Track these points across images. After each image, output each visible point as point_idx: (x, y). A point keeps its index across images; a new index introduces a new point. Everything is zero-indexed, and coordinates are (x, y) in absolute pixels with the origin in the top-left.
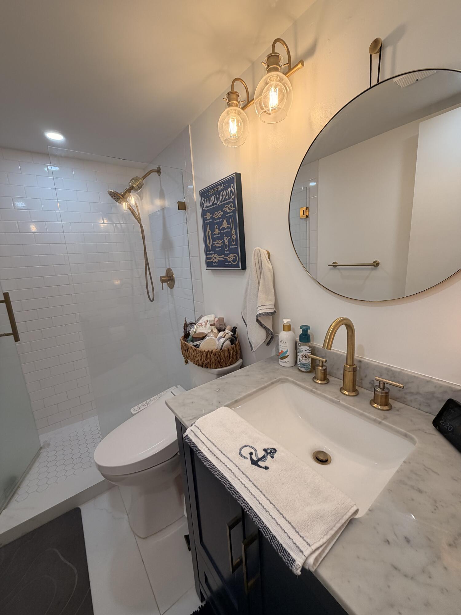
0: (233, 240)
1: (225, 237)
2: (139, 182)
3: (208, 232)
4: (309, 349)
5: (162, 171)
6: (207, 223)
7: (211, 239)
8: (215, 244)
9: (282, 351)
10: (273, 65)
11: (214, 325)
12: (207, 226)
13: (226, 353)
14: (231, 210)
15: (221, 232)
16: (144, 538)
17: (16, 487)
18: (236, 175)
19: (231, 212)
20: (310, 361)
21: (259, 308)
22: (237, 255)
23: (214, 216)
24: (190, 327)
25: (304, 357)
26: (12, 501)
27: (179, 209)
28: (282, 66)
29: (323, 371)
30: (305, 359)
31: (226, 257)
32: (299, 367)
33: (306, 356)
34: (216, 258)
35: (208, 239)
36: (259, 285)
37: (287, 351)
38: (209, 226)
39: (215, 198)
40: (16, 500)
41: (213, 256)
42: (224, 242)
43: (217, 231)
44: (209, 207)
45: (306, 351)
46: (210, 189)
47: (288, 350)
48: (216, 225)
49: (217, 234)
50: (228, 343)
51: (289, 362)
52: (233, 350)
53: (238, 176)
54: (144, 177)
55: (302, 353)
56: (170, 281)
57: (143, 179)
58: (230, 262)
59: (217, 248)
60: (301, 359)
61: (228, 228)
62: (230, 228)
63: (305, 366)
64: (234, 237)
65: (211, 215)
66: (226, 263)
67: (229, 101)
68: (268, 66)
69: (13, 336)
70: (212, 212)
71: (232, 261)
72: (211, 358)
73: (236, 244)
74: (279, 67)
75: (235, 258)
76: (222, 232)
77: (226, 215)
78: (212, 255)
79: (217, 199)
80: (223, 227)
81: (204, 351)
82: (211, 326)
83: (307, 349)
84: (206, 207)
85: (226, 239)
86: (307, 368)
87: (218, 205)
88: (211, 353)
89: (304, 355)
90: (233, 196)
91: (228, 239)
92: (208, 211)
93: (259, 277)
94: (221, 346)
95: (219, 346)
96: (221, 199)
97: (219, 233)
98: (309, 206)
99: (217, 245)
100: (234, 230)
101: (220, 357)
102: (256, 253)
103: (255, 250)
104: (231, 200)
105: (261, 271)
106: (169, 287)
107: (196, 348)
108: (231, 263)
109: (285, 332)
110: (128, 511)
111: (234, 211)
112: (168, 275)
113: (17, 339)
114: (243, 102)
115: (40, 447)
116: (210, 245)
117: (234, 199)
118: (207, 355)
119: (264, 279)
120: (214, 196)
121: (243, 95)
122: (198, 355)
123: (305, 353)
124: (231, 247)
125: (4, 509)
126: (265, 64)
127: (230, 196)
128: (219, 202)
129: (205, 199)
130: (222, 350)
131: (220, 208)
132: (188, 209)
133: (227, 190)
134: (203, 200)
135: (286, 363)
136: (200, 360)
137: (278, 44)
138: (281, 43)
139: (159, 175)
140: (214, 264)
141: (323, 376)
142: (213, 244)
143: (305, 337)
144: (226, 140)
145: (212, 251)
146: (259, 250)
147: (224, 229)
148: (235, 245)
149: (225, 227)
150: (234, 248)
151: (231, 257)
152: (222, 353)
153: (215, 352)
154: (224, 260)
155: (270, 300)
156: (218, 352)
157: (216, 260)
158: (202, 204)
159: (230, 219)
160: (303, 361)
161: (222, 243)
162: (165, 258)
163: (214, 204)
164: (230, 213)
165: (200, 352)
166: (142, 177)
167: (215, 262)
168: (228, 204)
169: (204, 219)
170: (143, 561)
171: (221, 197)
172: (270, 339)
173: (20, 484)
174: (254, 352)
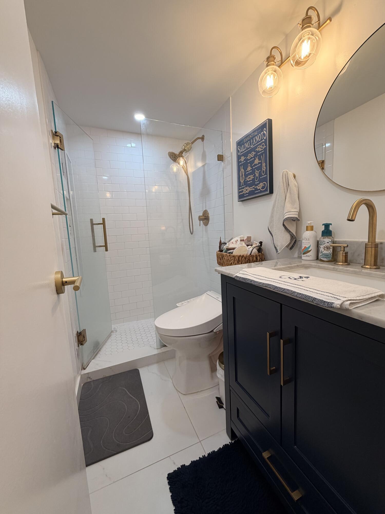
0: (263, 171)
1: (256, 171)
2: (189, 146)
3: (242, 171)
4: (331, 241)
5: (205, 138)
6: (241, 165)
7: (243, 176)
8: (247, 179)
9: (305, 247)
10: (307, 24)
11: (244, 241)
12: (241, 167)
13: (254, 258)
14: (263, 148)
15: (252, 168)
16: (184, 394)
17: (98, 350)
18: (268, 121)
19: (263, 150)
20: (332, 251)
21: (286, 214)
22: (266, 182)
23: (247, 158)
24: (223, 246)
25: (326, 248)
26: (96, 357)
27: (218, 160)
28: (314, 24)
29: (344, 254)
30: (327, 250)
31: (256, 187)
32: (321, 257)
33: (328, 247)
34: (247, 190)
35: (241, 177)
36: (286, 198)
37: (309, 247)
38: (243, 166)
39: (249, 143)
40: (99, 357)
41: (245, 189)
42: (255, 176)
43: (249, 168)
44: (243, 152)
45: (328, 243)
46: (245, 138)
47: (310, 245)
48: (249, 164)
49: (249, 171)
50: (255, 251)
51: (311, 255)
52: (260, 257)
53: (270, 121)
54: (192, 143)
55: (324, 245)
56: (206, 220)
57: (192, 144)
58: (259, 189)
59: (248, 182)
60: (323, 250)
61: (259, 163)
62: (261, 163)
63: (326, 256)
64: (264, 169)
65: (245, 157)
66: (256, 191)
67: (268, 63)
68: (303, 26)
69: (105, 247)
70: (245, 155)
71: (261, 188)
72: (242, 260)
73: (266, 174)
74: (311, 25)
75: (264, 185)
76: (254, 168)
77: (258, 154)
78: (243, 189)
79: (251, 144)
80: (255, 164)
81: (237, 256)
82: (241, 242)
83: (329, 242)
84: (241, 153)
85: (257, 172)
86: (328, 257)
87: (252, 148)
88: (243, 257)
89: (326, 246)
90: (265, 137)
91: (258, 172)
92: (243, 155)
93: (286, 192)
94: (250, 252)
95: (249, 252)
96: (255, 142)
97: (251, 170)
98: (325, 159)
99: (248, 180)
100: (264, 164)
101: (249, 261)
102: (284, 174)
103: (283, 172)
104: (264, 140)
105: (288, 187)
106: (204, 225)
107: (230, 254)
108: (261, 190)
109: (308, 232)
110: (172, 377)
111: (266, 148)
112: (205, 215)
113: (107, 250)
114: (278, 62)
115: (111, 331)
116: (242, 181)
117: (266, 140)
118: (239, 258)
119: (290, 193)
120: (249, 142)
121: (278, 58)
122: (231, 259)
123: (327, 244)
124: (261, 178)
125: (93, 359)
126: (300, 24)
127: (262, 138)
128: (252, 145)
129: (241, 147)
130: (251, 255)
131: (253, 150)
132: (225, 159)
133: (260, 134)
134: (239, 148)
135: (309, 257)
136: (233, 263)
137: (310, 10)
138: (313, 10)
139: (203, 141)
140: (245, 195)
141: (344, 259)
142: (245, 179)
143: (327, 232)
144: (264, 92)
145: (244, 185)
146: (287, 171)
147: (256, 165)
148: (264, 175)
149: (256, 164)
150: (264, 177)
151: (260, 186)
152: (251, 258)
153: (246, 256)
154: (254, 189)
155: (295, 208)
156: (248, 256)
157: (247, 192)
158: (238, 151)
159: (262, 156)
160: (325, 252)
161: (253, 177)
162: (203, 203)
163: (249, 148)
164: (261, 151)
165: (233, 256)
166: (191, 143)
167: (247, 193)
168: (260, 145)
169: (239, 162)
170: (184, 407)
171: (254, 141)
172: (294, 244)
173: (101, 349)
174: (279, 253)
